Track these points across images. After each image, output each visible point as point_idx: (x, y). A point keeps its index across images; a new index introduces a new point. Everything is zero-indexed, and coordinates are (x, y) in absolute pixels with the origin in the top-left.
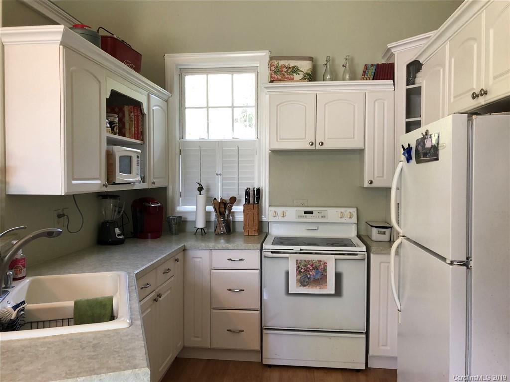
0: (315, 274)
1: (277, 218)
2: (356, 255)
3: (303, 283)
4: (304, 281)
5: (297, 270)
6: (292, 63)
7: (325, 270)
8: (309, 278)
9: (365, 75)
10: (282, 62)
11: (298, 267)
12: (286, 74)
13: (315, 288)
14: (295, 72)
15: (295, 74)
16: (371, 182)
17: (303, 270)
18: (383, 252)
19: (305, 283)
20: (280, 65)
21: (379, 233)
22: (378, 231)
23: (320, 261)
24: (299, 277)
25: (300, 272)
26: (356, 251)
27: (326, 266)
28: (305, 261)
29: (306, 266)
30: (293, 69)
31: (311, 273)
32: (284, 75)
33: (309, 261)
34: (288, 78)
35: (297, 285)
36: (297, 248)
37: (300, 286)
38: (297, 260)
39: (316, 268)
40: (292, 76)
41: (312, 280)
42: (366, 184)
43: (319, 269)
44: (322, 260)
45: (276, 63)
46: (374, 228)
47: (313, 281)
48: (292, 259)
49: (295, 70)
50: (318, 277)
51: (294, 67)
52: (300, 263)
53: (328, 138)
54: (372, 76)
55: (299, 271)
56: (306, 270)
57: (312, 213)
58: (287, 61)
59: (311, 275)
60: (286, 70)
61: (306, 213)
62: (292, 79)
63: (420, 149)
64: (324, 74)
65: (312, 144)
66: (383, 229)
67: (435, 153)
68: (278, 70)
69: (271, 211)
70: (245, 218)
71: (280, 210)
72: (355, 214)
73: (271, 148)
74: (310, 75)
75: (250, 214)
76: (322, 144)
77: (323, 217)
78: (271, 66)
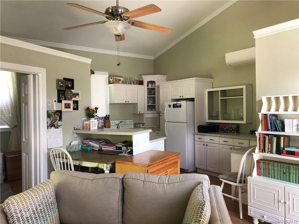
1: (113, 124)
6: (119, 78)
10: (117, 78)
16: (140, 112)
21: (142, 125)
42: (138, 113)
49: (120, 80)
53: (130, 100)
54: (138, 84)
57: (122, 122)
62: (119, 83)
63: (175, 105)
64: (126, 82)
65: (126, 102)
66: (143, 124)
67: (180, 106)
68: (116, 80)
69: (111, 122)
70: (106, 124)
71: (114, 121)
72: (133, 122)
73: (115, 103)
74: (123, 82)
75: (108, 123)
76: (128, 102)
77: (125, 123)
78: (114, 78)
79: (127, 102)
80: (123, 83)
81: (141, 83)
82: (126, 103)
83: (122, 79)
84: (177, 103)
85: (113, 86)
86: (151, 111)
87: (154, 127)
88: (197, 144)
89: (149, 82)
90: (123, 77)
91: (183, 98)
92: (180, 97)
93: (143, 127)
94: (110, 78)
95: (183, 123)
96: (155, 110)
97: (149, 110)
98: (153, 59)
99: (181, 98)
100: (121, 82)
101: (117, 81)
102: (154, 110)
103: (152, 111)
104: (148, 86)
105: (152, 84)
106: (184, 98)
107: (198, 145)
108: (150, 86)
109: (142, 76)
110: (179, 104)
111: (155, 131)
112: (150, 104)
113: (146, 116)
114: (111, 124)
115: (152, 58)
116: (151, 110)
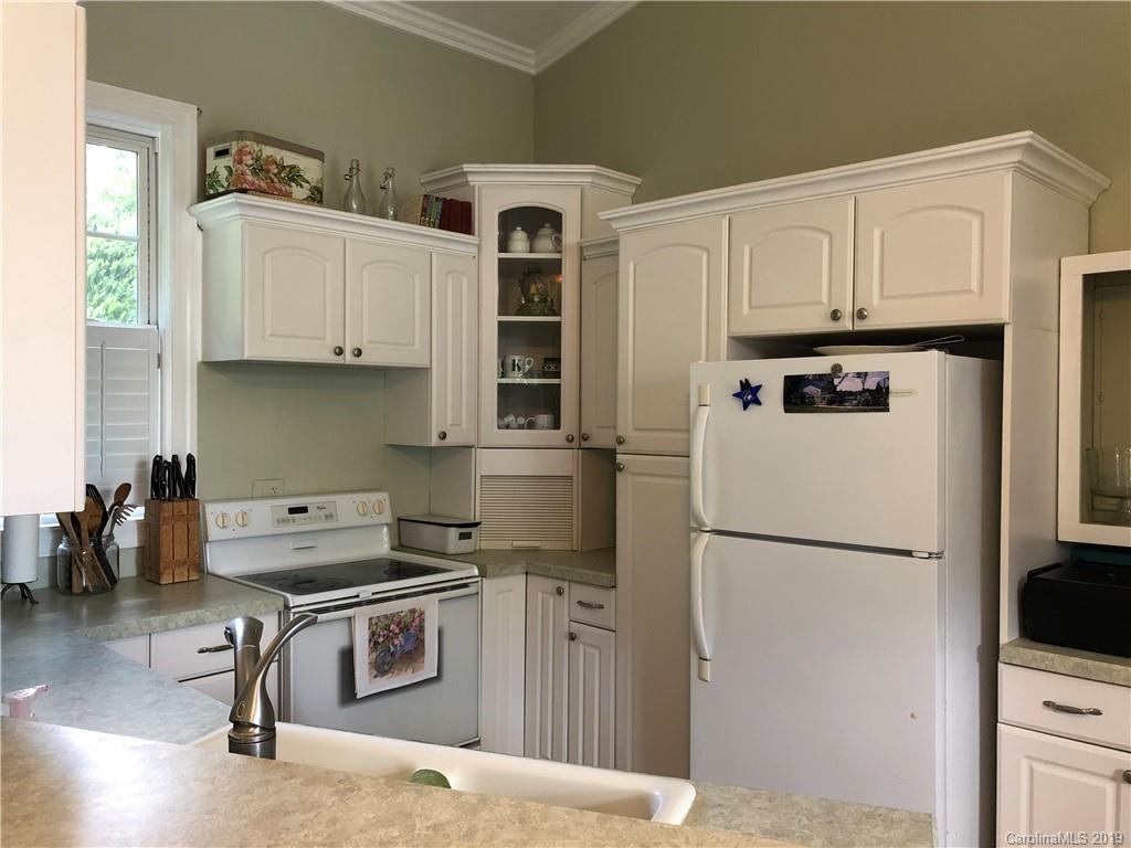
0: (403, 642)
1: (230, 529)
2: (465, 586)
3: (381, 668)
4: (383, 663)
5: (370, 640)
6: (290, 159)
7: (421, 629)
8: (392, 654)
9: (424, 219)
10: (268, 151)
11: (373, 634)
12: (276, 180)
13: (403, 673)
14: (294, 180)
15: (294, 185)
16: (443, 436)
17: (381, 640)
18: (504, 572)
19: (386, 667)
20: (264, 156)
21: (463, 536)
22: (461, 534)
23: (413, 611)
24: (374, 655)
25: (376, 643)
26: (461, 579)
27: (424, 620)
28: (386, 617)
29: (387, 627)
30: (290, 172)
31: (396, 642)
32: (273, 182)
33: (393, 615)
34: (281, 190)
35: (370, 674)
36: (366, 592)
37: (375, 677)
38: (370, 619)
39: (404, 628)
40: (288, 188)
41: (397, 656)
42: (435, 441)
43: (411, 630)
44: (418, 608)
45: (257, 149)
46: (453, 529)
47: (401, 658)
48: (362, 618)
49: (294, 175)
50: (409, 647)
51: (293, 167)
52: (376, 624)
53: (370, 342)
54: (438, 221)
55: (374, 643)
56: (387, 637)
57: (304, 510)
58: (277, 150)
59: (396, 646)
60: (276, 171)
61: (292, 511)
62: (288, 196)
63: (810, 389)
64: (347, 198)
65: (340, 351)
66: (467, 528)
67: (876, 398)
68: (260, 168)
69: (213, 513)
70: (165, 538)
71: (234, 509)
72: (387, 504)
73: (247, 356)
74: (321, 193)
75: (180, 527)
76: (358, 353)
77: (329, 517)
78: (241, 152)
79: (348, 358)
80: (316, 197)
81: (456, 217)
82: (338, 360)
83: (311, 169)
84: (837, 368)
85: (237, 211)
86: (521, 427)
87: (546, 546)
88: (1030, 758)
89: (510, 220)
90: (319, 155)
91: (861, 326)
92: (835, 316)
93: (466, 545)
94: (211, 152)
95: (908, 553)
96: (556, 425)
97: (510, 419)
98: (533, 72)
99: (846, 325)
100: (300, 192)
101: (272, 181)
102: (544, 419)
103: (531, 426)
104: (504, 245)
105: (532, 235)
106: (874, 323)
107: (1038, 767)
108: (520, 247)
109: (467, 167)
110: (862, 376)
111: (565, 585)
112: (517, 379)
113: (488, 463)
114: (214, 532)
115: (529, 62)
116: (521, 420)
